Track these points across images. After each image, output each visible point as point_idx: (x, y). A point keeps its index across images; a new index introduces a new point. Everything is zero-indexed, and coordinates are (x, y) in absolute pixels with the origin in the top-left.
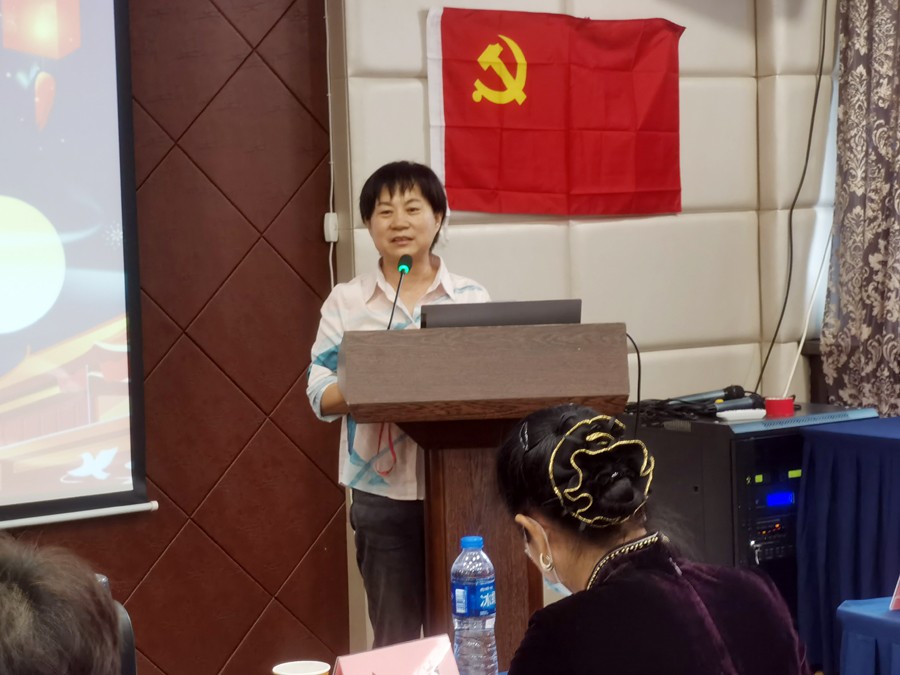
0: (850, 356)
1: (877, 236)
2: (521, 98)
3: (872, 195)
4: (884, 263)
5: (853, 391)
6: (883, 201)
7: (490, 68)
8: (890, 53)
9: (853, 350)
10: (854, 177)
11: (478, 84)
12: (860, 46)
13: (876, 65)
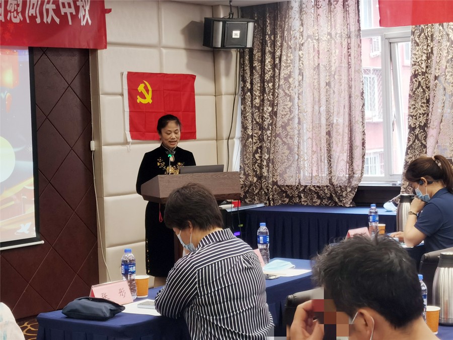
0: (249, 188)
1: (257, 148)
2: (151, 101)
3: (255, 135)
4: (260, 157)
5: (250, 199)
6: (259, 137)
7: (141, 92)
8: (259, 88)
9: (251, 185)
10: (248, 129)
11: (138, 97)
12: (248, 85)
13: (254, 92)
